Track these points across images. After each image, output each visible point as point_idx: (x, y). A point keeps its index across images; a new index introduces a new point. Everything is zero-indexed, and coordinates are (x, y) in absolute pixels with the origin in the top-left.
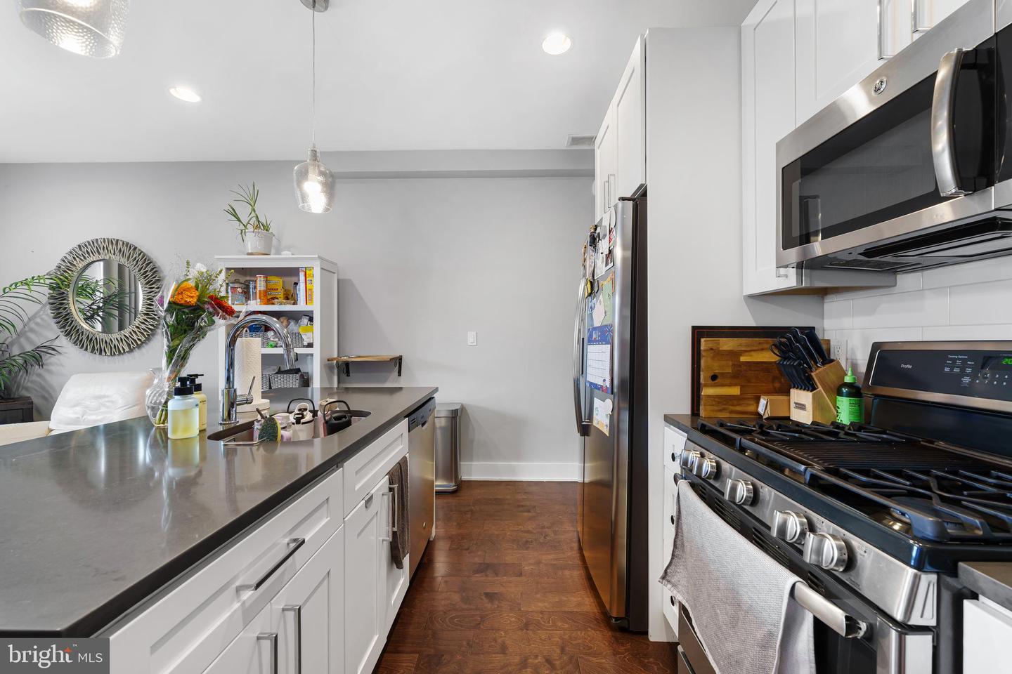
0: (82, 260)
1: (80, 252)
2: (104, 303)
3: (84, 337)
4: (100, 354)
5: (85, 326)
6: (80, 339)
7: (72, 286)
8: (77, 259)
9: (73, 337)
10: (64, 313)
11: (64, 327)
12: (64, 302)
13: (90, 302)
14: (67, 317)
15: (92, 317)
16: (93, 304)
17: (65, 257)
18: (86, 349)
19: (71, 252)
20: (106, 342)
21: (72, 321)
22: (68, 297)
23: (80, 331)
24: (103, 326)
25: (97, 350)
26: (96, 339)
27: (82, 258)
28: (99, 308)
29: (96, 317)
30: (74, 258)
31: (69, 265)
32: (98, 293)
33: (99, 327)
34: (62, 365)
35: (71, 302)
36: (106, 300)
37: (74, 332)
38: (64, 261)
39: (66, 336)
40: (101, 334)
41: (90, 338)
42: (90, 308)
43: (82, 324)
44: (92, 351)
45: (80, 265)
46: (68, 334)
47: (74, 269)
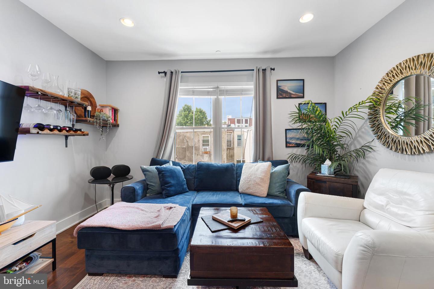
0: (389, 83)
1: (388, 78)
2: (405, 116)
3: (390, 140)
4: (402, 152)
5: (391, 132)
6: (387, 141)
7: (382, 104)
8: (386, 84)
9: (382, 140)
10: (377, 123)
11: (377, 133)
12: (378, 116)
13: (395, 116)
14: (379, 126)
15: (396, 126)
16: (397, 118)
17: (378, 85)
18: (391, 149)
19: (381, 81)
20: (407, 144)
21: (382, 129)
22: (380, 112)
23: (387, 136)
24: (404, 132)
25: (400, 149)
26: (399, 141)
27: (389, 82)
28: (401, 120)
29: (399, 126)
30: (384, 84)
31: (380, 90)
32: (400, 109)
33: (401, 132)
34: (376, 159)
35: (381, 116)
36: (406, 114)
37: (383, 136)
38: (377, 88)
39: (378, 139)
40: (402, 137)
41: (394, 141)
42: (395, 120)
43: (389, 130)
44: (396, 151)
45: (388, 88)
46: (379, 138)
47: (383, 92)
